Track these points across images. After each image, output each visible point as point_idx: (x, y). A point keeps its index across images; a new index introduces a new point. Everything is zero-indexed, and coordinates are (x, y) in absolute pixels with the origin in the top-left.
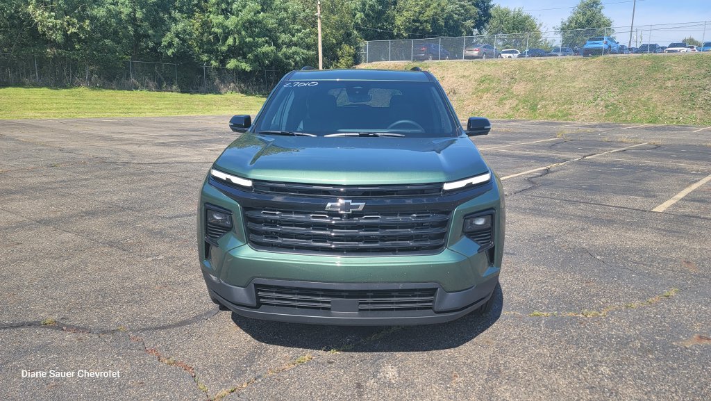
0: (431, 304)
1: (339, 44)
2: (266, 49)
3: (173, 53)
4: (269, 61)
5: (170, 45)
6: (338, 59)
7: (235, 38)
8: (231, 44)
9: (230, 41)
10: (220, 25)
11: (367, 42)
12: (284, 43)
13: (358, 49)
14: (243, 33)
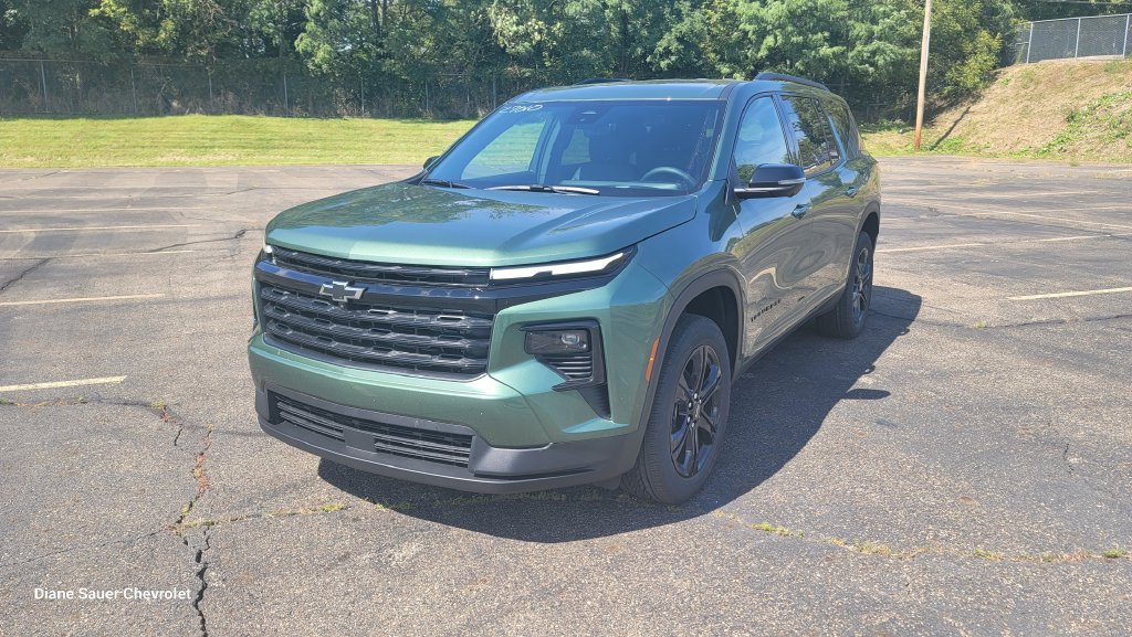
0: (467, 459)
1: (970, 33)
2: (826, 51)
3: (668, 64)
4: (828, 71)
5: (667, 53)
6: (964, 57)
7: (776, 37)
8: (772, 44)
9: (769, 41)
10: (754, 19)
11: (1032, 24)
12: (858, 38)
13: (1010, 38)
14: (790, 28)
